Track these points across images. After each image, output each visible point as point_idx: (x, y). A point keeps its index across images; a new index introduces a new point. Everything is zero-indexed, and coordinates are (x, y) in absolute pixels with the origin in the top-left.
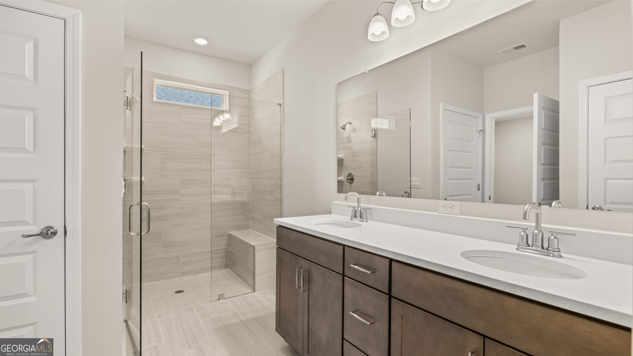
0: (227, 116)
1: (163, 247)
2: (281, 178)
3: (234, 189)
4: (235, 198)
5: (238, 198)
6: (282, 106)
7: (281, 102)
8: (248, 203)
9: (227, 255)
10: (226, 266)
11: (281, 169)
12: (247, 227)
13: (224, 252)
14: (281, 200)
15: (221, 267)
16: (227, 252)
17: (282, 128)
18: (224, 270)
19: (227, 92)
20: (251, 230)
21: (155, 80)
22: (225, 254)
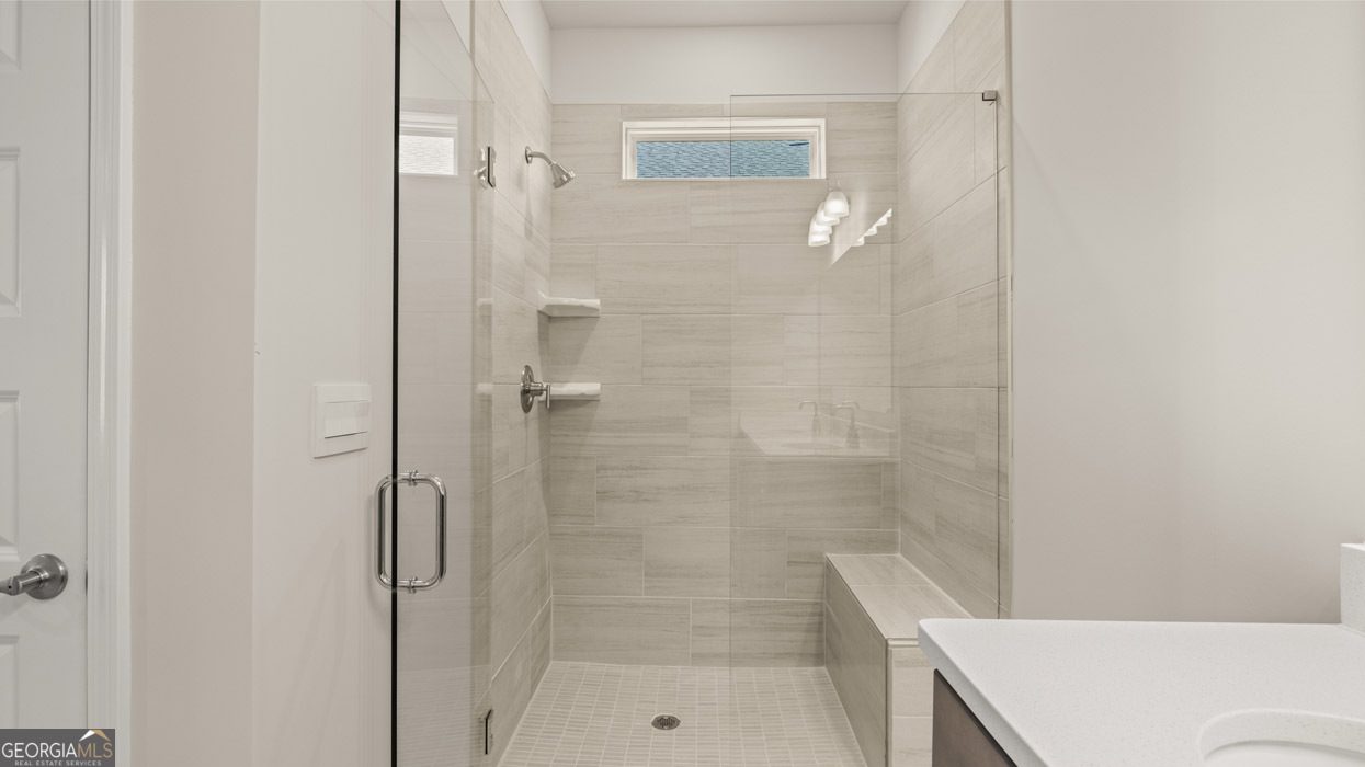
0: (836, 206)
1: (646, 575)
2: (1001, 388)
3: (853, 419)
4: (858, 447)
5: (866, 450)
6: (1004, 99)
7: (998, 85)
8: (892, 465)
9: (821, 623)
10: (819, 658)
11: (1000, 354)
12: (888, 544)
13: (813, 614)
14: (1001, 476)
15: (802, 658)
16: (821, 614)
17: (1004, 187)
18: (810, 671)
19: (822, 122)
20: (899, 555)
21: (625, 124)
22: (816, 619)
